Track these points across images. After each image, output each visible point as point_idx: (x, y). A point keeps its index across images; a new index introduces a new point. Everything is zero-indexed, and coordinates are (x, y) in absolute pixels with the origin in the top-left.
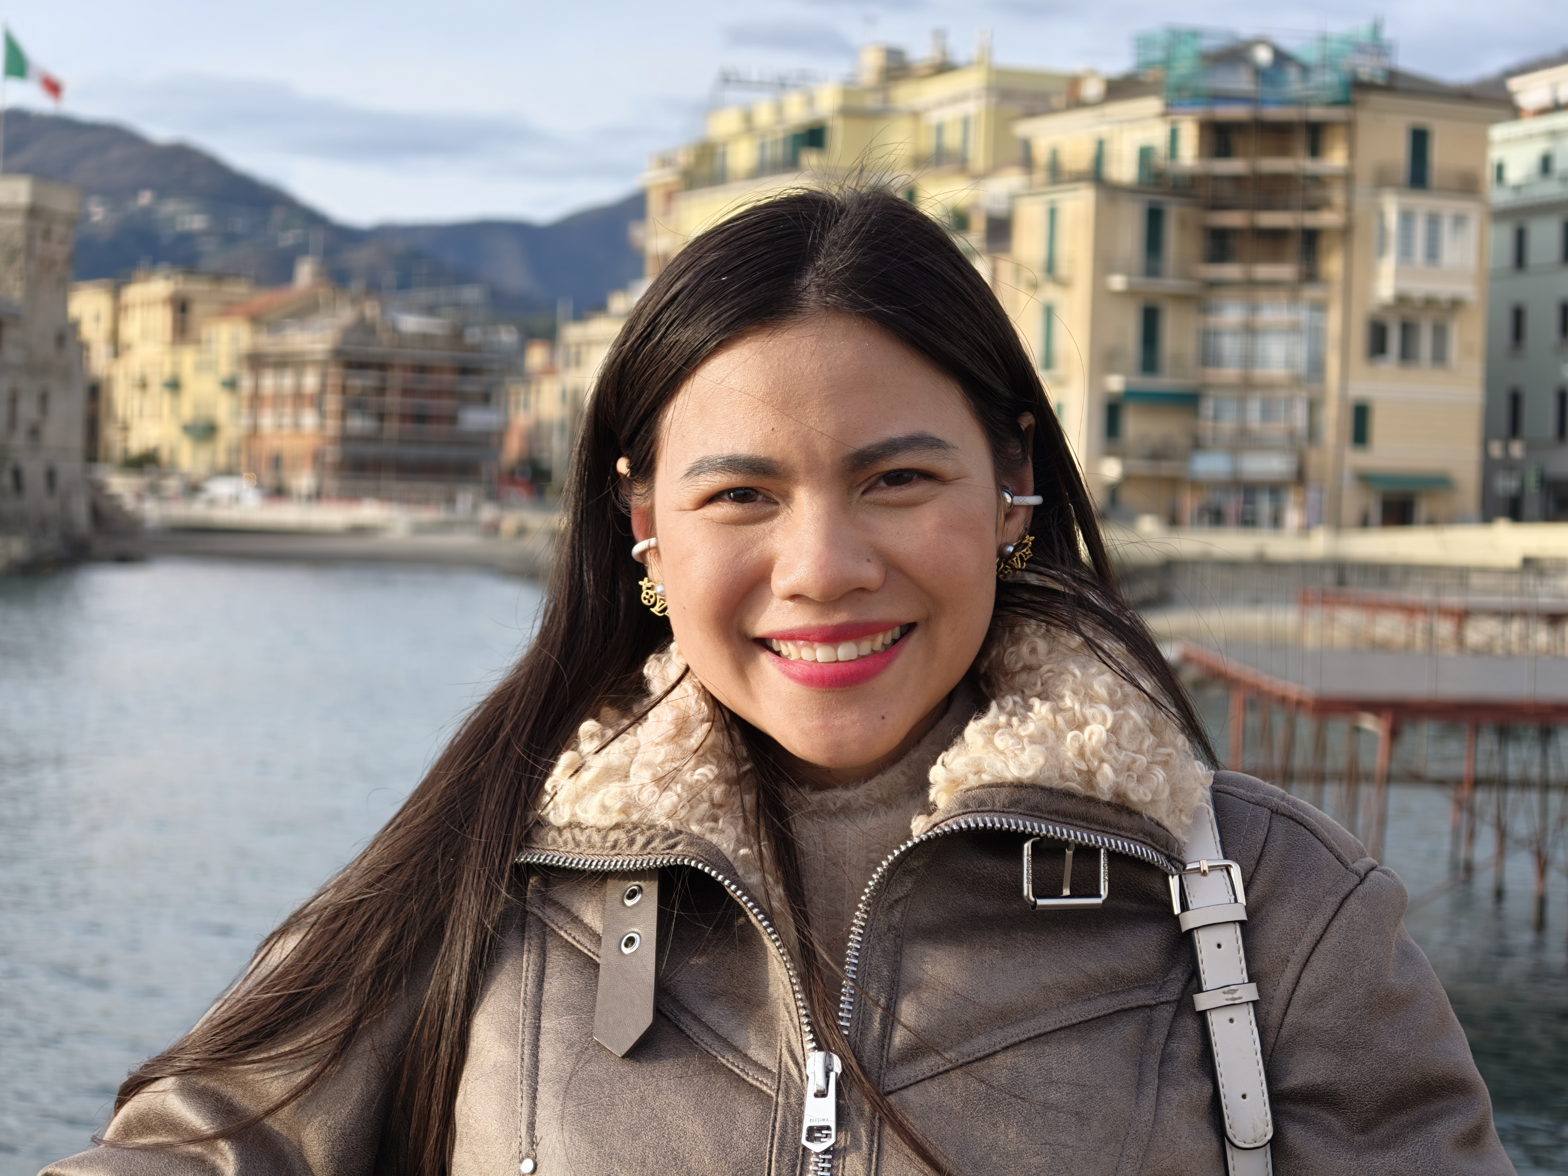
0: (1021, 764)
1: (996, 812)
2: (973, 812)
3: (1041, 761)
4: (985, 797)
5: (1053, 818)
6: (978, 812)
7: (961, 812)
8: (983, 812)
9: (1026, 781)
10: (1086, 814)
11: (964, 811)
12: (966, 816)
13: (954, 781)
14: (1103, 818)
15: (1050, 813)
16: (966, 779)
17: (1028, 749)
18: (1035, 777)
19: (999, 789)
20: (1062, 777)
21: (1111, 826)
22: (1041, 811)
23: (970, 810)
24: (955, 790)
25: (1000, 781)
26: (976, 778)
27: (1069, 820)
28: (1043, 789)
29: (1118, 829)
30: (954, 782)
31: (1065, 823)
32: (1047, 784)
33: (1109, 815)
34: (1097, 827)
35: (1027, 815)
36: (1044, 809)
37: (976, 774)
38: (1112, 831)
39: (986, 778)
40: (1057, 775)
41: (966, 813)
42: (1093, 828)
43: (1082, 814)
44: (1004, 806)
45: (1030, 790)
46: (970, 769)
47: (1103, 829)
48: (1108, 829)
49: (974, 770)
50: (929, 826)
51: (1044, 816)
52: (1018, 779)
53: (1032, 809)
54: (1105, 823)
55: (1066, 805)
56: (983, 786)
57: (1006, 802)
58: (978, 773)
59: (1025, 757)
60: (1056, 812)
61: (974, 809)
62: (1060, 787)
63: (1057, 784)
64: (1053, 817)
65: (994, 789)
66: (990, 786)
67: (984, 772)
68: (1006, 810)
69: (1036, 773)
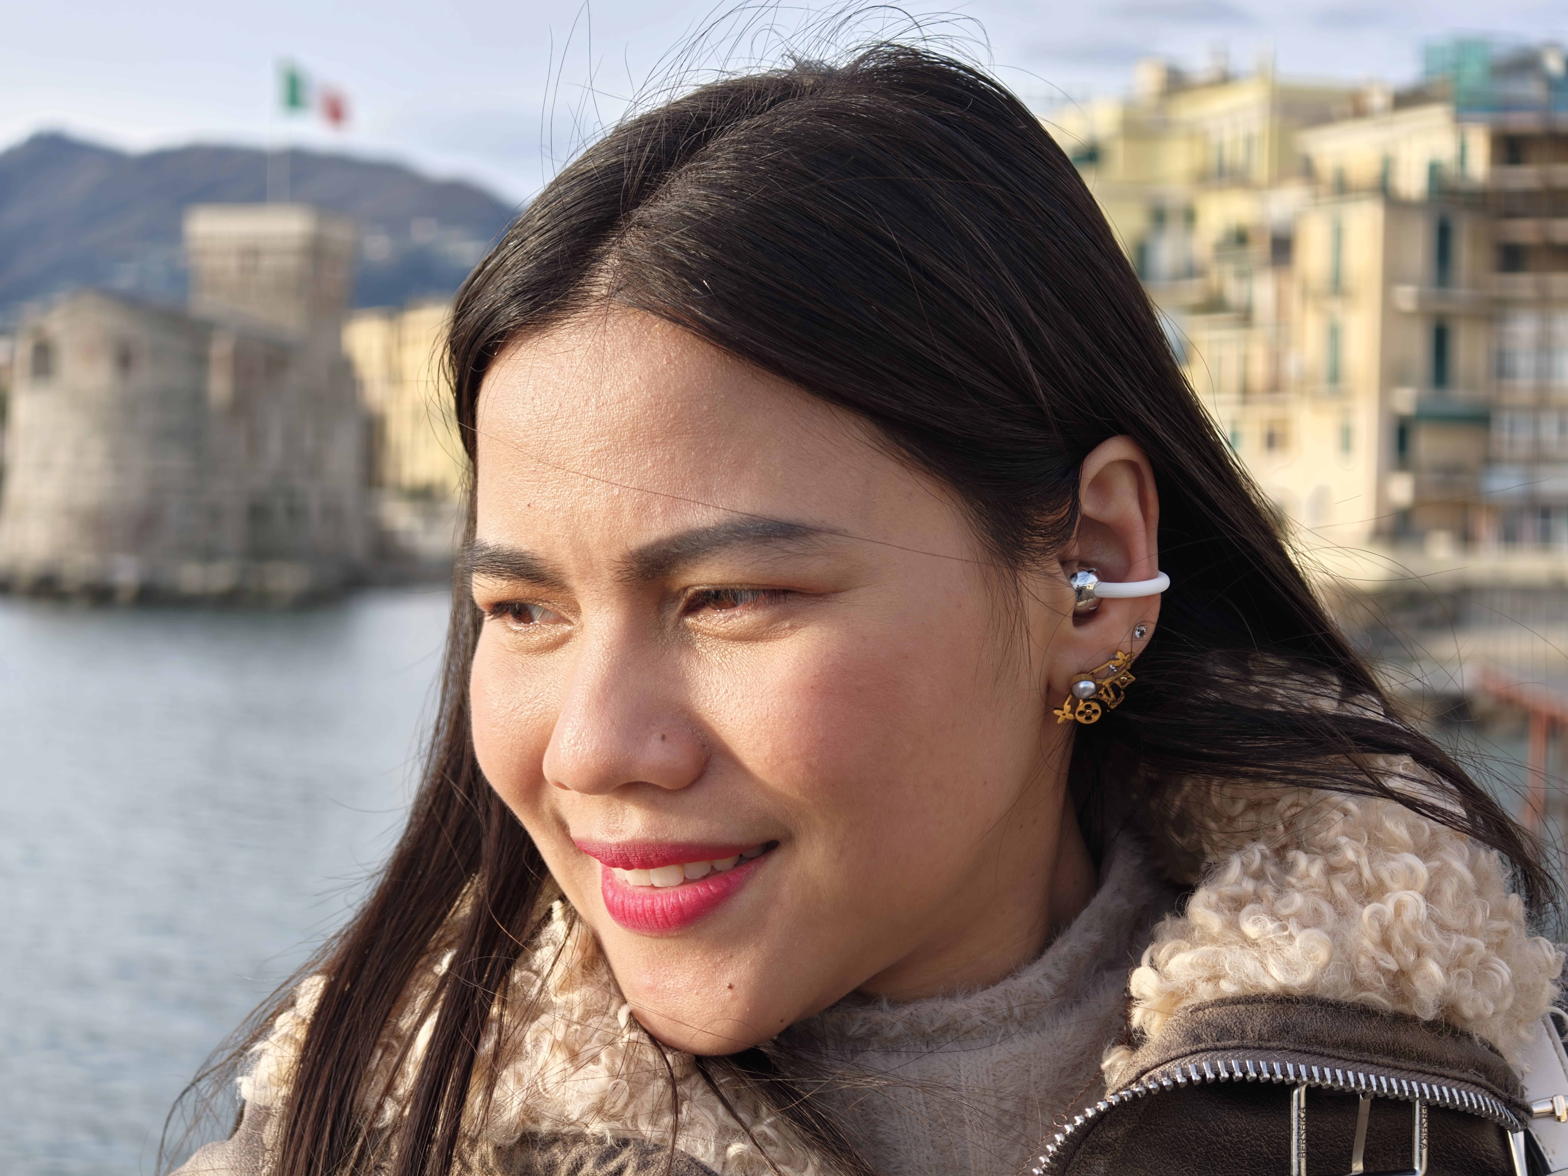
0: (1288, 963)
1: (1247, 1048)
2: (1207, 1050)
3: (1322, 955)
4: (1229, 1022)
5: (1341, 1055)
6: (1216, 1049)
7: (1188, 1049)
8: (1225, 1049)
9: (1298, 992)
10: (1393, 1045)
11: (1194, 1048)
12: (1198, 1057)
13: (1172, 994)
14: (1420, 1049)
15: (1336, 1046)
16: (1193, 987)
17: (1300, 938)
18: (1313, 983)
19: (1250, 1008)
20: (1358, 984)
21: (1430, 1062)
22: (1322, 1043)
23: (1203, 1046)
24: (1175, 1009)
25: (1252, 992)
26: (1210, 987)
27: (1366, 1056)
28: (1324, 1004)
29: (1441, 1064)
30: (1174, 996)
31: (1360, 1061)
32: (1330, 996)
33: (1425, 1043)
34: (1410, 1065)
35: (1300, 1051)
36: (1328, 1040)
37: (1209, 980)
38: (1432, 1070)
39: (1228, 988)
40: (1347, 979)
41: (1197, 1052)
42: (1404, 1065)
43: (1388, 1045)
44: (1261, 1038)
45: (1303, 1007)
46: (1200, 972)
47: (1418, 1067)
48: (1426, 1067)
49: (1206, 975)
50: (1133, 1073)
51: (1326, 1051)
52: (1284, 988)
53: (1308, 1041)
54: (1422, 1058)
55: (1363, 1031)
56: (1222, 1002)
57: (1265, 1030)
58: (1215, 978)
59: (1294, 951)
60: (1347, 1045)
61: (1210, 1044)
62: (1350, 1000)
63: (1347, 994)
64: (1342, 1053)
65: (1242, 1007)
66: (1235, 1001)
67: (1224, 977)
68: (1264, 1044)
69: (1315, 977)
